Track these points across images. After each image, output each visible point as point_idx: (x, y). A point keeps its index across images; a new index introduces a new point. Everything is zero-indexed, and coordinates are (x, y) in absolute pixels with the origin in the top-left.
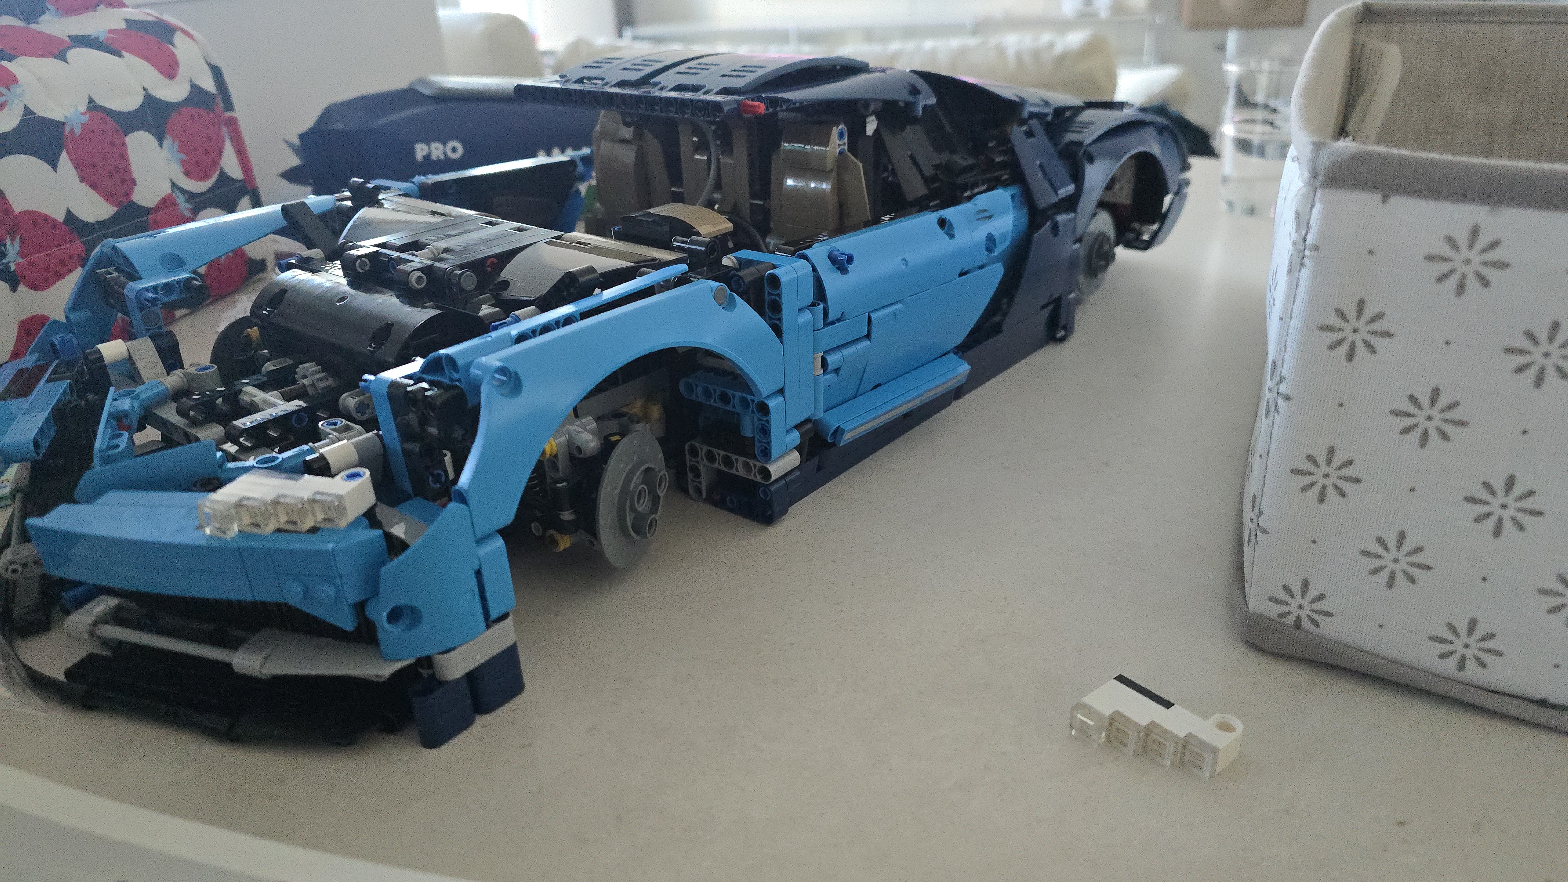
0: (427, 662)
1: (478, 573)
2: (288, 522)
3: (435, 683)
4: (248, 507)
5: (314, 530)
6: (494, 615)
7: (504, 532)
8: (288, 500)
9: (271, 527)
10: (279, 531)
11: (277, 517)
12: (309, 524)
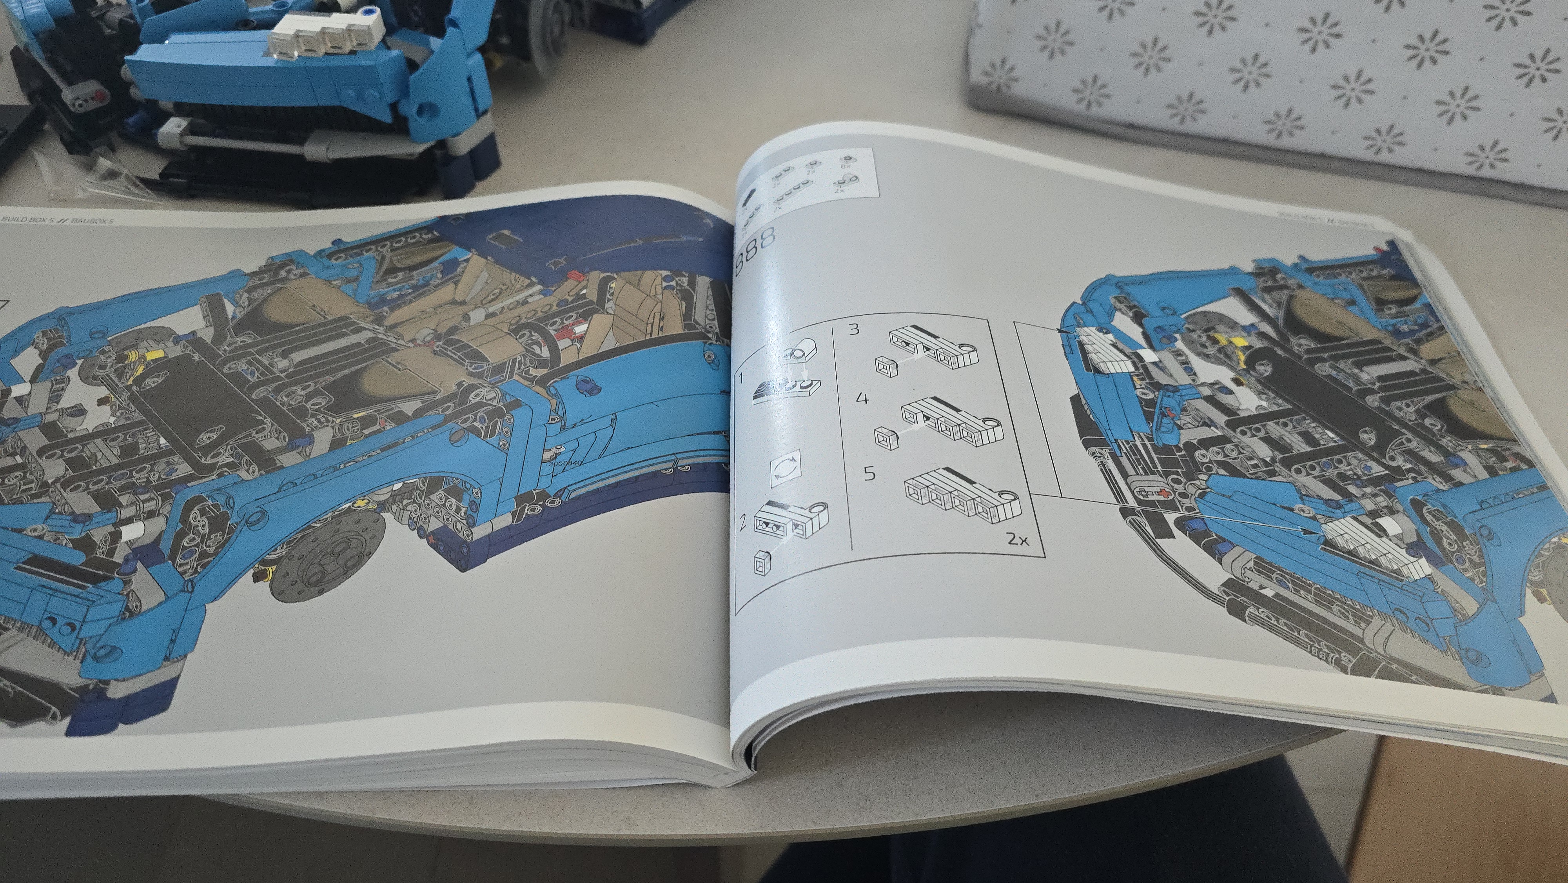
0: (442, 144)
1: (469, 80)
2: (332, 47)
3: (450, 159)
4: (303, 36)
5: (352, 52)
6: (481, 109)
7: (482, 49)
8: (329, 31)
9: (322, 51)
10: (327, 54)
11: (326, 44)
12: (347, 48)
